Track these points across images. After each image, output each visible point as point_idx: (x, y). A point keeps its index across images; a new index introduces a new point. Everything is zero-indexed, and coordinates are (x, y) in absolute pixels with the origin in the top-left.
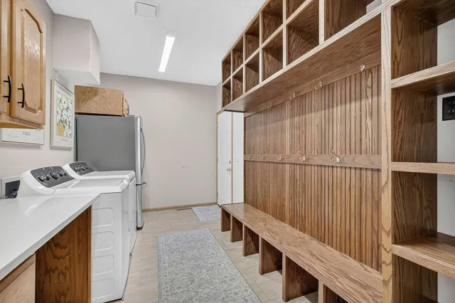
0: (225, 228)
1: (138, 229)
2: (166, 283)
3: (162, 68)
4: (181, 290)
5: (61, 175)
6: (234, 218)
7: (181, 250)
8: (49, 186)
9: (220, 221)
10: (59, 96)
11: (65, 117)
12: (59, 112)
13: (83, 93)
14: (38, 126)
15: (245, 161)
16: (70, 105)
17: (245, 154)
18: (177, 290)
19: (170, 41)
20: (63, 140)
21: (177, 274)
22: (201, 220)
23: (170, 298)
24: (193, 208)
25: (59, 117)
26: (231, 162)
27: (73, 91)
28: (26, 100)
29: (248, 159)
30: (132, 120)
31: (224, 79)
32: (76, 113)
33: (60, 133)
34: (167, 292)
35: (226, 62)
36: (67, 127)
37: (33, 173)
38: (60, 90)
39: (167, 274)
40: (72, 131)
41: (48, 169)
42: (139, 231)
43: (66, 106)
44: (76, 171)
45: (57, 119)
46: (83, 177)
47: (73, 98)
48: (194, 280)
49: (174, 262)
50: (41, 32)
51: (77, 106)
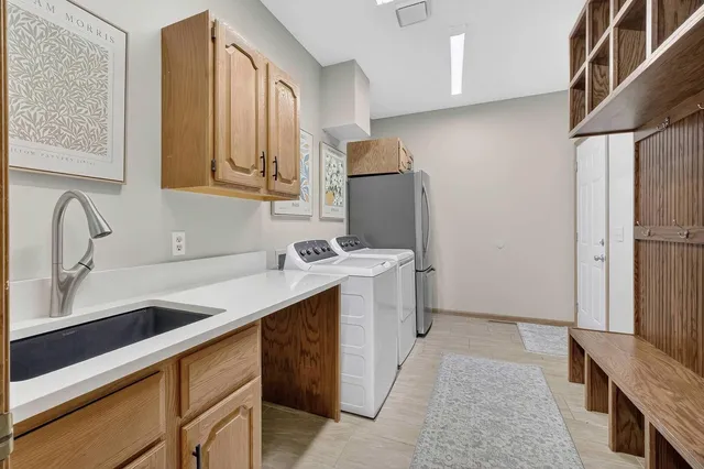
0: (575, 377)
1: (419, 335)
2: (434, 427)
3: (456, 89)
4: (453, 447)
5: (324, 250)
6: (592, 362)
7: (473, 386)
8: (308, 261)
9: (567, 361)
10: (328, 159)
11: (335, 183)
12: (328, 177)
13: (356, 151)
14: (294, 196)
15: (637, 242)
16: (341, 169)
17: (636, 225)
18: (448, 445)
19: (457, 43)
20: (333, 210)
21: (454, 421)
22: (528, 348)
23: (432, 450)
24: (519, 324)
25: (328, 184)
26: (606, 243)
27: (345, 151)
28: (279, 170)
29: (644, 236)
30: (411, 176)
31: (573, 71)
32: (349, 177)
33: (329, 203)
34: (432, 439)
35: (578, 37)
36: (337, 195)
37: (296, 246)
38: (329, 153)
39: (440, 414)
40: (343, 199)
41: (312, 243)
42: (420, 339)
43: (335, 170)
44: (342, 246)
45: (325, 185)
46: (347, 254)
47: (344, 159)
48: (481, 444)
49: (457, 400)
50: (295, 97)
51: (350, 167)
